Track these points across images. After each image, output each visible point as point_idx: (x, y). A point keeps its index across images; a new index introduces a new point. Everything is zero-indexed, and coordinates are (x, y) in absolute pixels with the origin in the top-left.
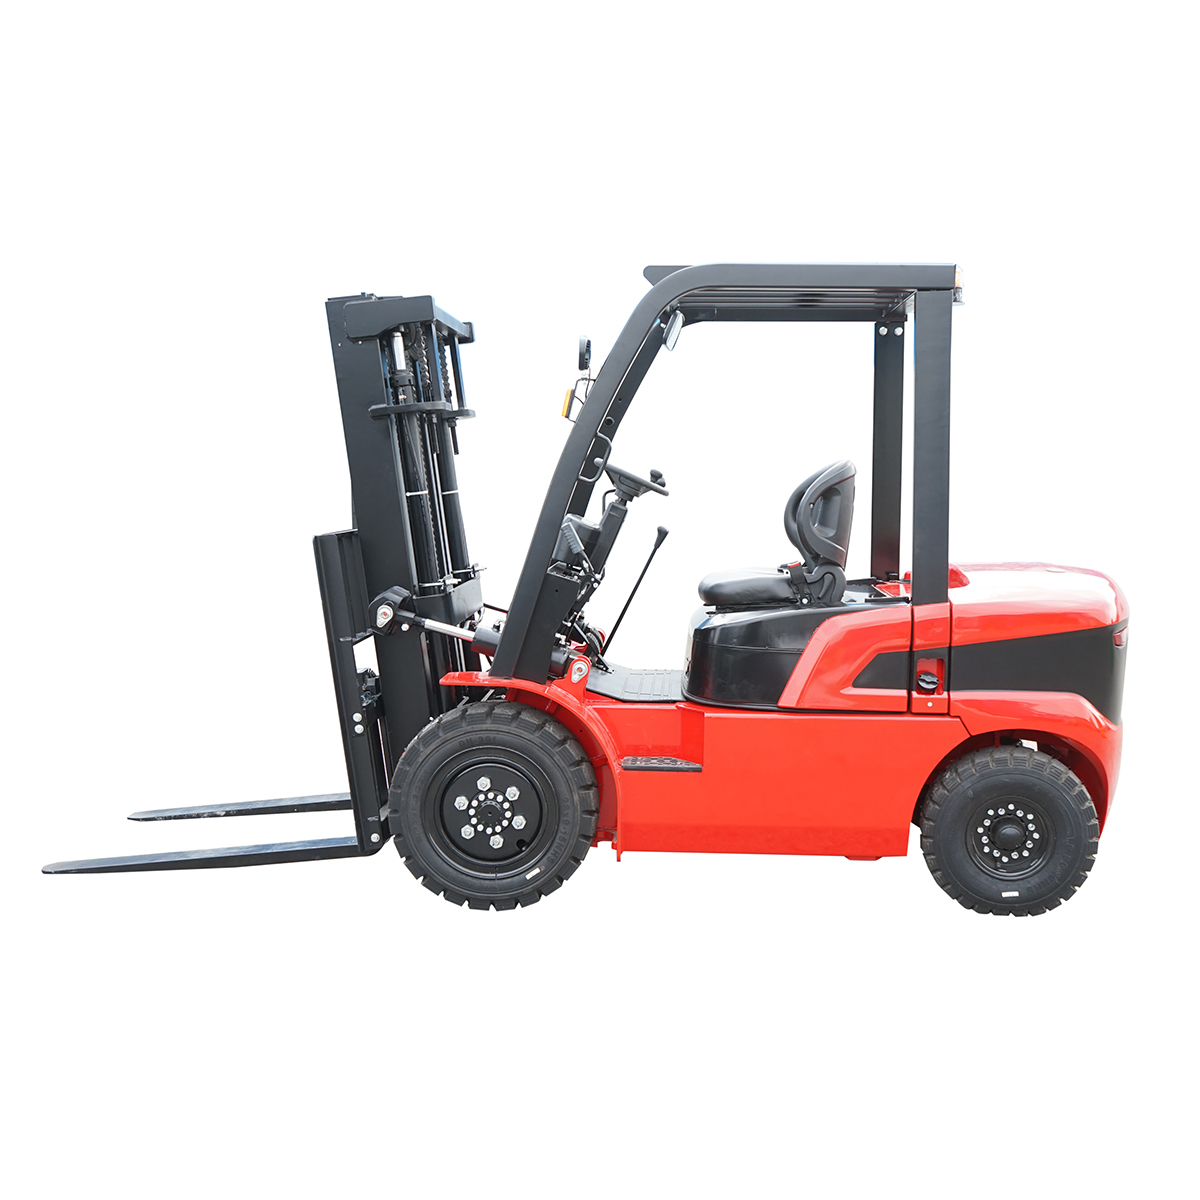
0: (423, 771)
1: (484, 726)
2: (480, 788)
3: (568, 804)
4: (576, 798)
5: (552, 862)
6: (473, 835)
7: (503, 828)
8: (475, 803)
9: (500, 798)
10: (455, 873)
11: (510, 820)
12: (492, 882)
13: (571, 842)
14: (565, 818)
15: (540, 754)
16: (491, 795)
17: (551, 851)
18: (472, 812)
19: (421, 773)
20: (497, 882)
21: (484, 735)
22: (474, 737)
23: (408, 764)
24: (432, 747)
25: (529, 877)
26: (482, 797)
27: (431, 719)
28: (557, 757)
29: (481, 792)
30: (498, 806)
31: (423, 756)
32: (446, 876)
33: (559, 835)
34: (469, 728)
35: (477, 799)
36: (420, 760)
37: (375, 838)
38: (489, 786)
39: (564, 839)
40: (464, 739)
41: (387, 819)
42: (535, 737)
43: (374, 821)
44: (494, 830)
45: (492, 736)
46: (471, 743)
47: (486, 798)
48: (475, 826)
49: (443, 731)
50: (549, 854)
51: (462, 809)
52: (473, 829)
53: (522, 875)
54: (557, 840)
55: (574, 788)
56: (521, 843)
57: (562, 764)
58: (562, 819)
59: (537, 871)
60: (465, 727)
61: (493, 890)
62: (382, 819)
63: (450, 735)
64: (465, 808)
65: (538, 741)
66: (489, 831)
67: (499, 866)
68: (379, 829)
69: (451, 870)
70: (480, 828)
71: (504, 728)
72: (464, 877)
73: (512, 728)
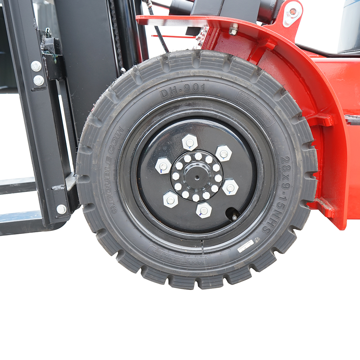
0: (117, 128)
1: (192, 72)
2: (185, 147)
3: (290, 164)
4: (299, 157)
5: (268, 232)
6: (176, 203)
7: (213, 195)
8: (179, 166)
9: (209, 159)
10: (156, 247)
11: (221, 185)
12: (198, 257)
13: (291, 208)
14: (286, 182)
15: (258, 105)
16: (198, 156)
17: (268, 220)
18: (176, 176)
19: (115, 131)
20: (204, 256)
21: (191, 82)
22: (179, 84)
23: (99, 120)
24: (128, 98)
25: (241, 249)
26: (187, 158)
27: (123, 69)
28: (278, 109)
29: (187, 151)
30: (207, 169)
31: (117, 109)
32: (146, 252)
33: (277, 201)
34: (172, 74)
35: (183, 161)
36: (114, 115)
37: (61, 209)
38: (196, 145)
39: (283, 206)
40: (167, 88)
41: (75, 187)
42: (252, 84)
43: (59, 190)
44: (201, 197)
45: (200, 83)
46: (174, 93)
47: (193, 159)
48: (179, 194)
49: (141, 78)
50: (265, 224)
51: (163, 172)
52: (176, 197)
53: (233, 249)
54: (274, 207)
55: (297, 145)
56: (231, 212)
57: (284, 116)
58: (280, 183)
59: (250, 243)
60: (168, 73)
61: (200, 266)
62: (69, 188)
63: (149, 83)
64: (167, 171)
65: (255, 89)
66: (196, 198)
67: (206, 239)
68: (65, 200)
69: (151, 244)
70: (186, 195)
71: (216, 73)
72: (166, 251)
73: (225, 73)
